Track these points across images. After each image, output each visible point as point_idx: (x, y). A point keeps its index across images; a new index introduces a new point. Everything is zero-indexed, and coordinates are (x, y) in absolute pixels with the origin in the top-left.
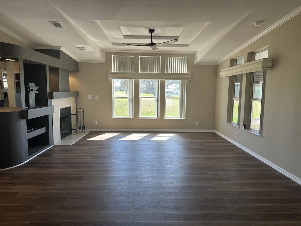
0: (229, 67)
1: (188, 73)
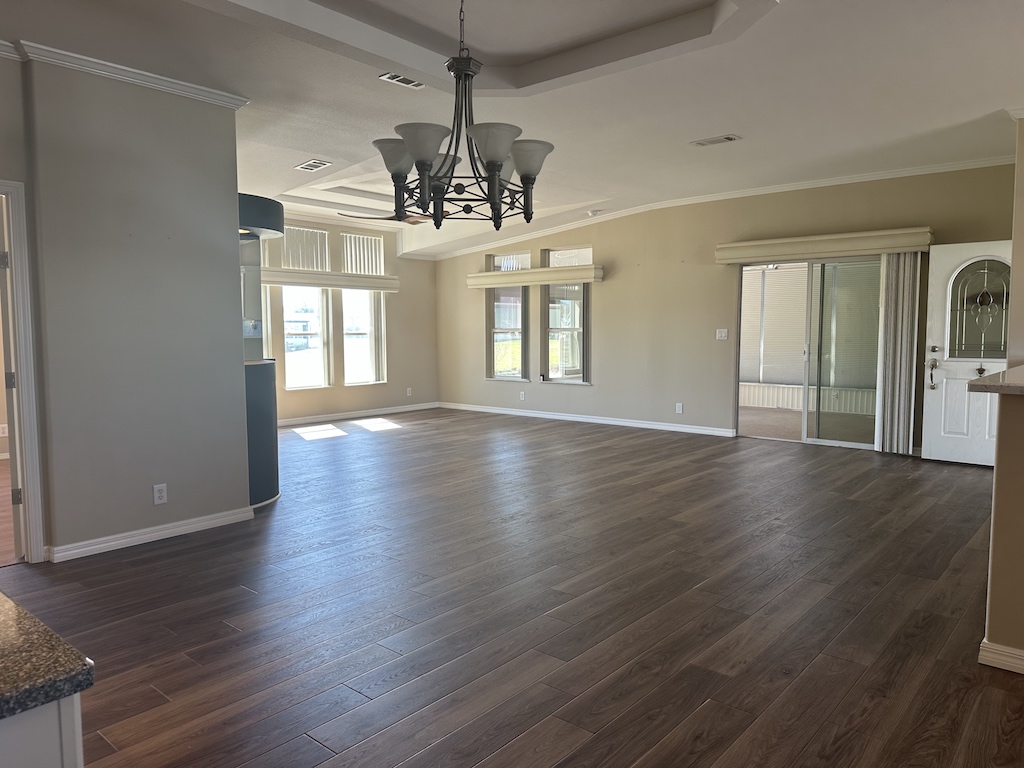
0: (481, 272)
1: (388, 276)
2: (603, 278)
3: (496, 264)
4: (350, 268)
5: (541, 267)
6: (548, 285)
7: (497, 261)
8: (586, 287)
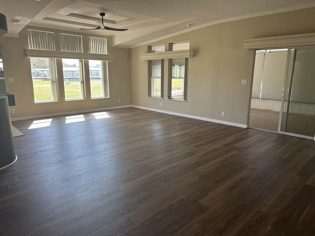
1: (109, 55)
2: (194, 56)
3: (152, 50)
4: (92, 51)
5: (169, 51)
6: (172, 59)
7: (153, 49)
8: (187, 59)
